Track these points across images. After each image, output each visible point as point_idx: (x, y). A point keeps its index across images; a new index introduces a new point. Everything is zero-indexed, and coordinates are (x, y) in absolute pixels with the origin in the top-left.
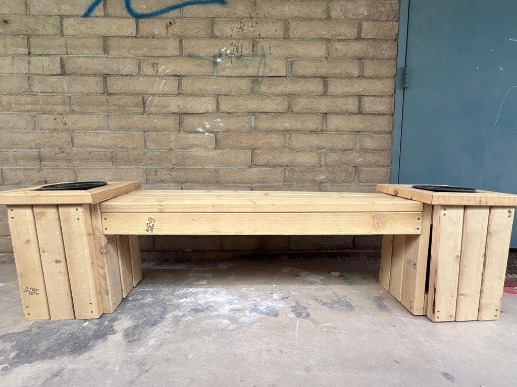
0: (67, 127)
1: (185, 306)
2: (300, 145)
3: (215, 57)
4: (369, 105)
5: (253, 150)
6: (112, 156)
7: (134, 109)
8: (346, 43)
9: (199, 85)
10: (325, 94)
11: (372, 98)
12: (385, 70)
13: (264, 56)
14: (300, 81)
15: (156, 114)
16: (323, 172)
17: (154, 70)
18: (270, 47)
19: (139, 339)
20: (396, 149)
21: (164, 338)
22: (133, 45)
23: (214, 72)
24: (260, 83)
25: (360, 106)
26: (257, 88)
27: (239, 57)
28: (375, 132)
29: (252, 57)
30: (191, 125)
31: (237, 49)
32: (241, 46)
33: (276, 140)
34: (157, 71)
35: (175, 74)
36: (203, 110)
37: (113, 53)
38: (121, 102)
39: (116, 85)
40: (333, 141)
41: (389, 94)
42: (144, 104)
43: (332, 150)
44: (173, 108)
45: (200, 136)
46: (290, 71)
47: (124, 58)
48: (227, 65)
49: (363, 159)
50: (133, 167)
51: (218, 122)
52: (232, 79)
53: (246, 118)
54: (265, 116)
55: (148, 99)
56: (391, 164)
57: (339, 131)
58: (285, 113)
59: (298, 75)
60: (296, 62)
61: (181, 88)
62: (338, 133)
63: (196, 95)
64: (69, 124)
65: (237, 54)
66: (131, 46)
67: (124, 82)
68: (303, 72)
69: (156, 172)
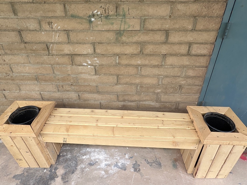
0: (6, 62)
1: (85, 161)
2: (147, 73)
3: (90, 17)
4: (195, 50)
5: (118, 76)
6: (36, 78)
7: (43, 52)
8: (187, 4)
9: (81, 36)
10: (166, 42)
11: (198, 45)
12: (212, 25)
13: (124, 15)
14: (149, 33)
15: (57, 55)
16: (159, 89)
17: (50, 27)
18: (129, 9)
19: (67, 181)
20: (208, 76)
21: (78, 181)
22: (32, 9)
23: (90, 28)
24: (122, 35)
25: (189, 50)
26: (120, 38)
27: (107, 17)
28: (196, 67)
29: (116, 16)
30: (79, 62)
31: (105, 10)
32: (108, 8)
33: (132, 71)
34: (52, 28)
35: (64, 29)
36: (85, 53)
37: (20, 15)
38: (34, 48)
39: (28, 37)
40: (168, 71)
41: (212, 42)
42: (48, 48)
43: (167, 77)
44: (66, 51)
45: (85, 68)
46: (143, 27)
47: (29, 18)
48: (99, 23)
49: (185, 82)
50: (49, 83)
51: (96, 60)
52: (103, 32)
53: (113, 57)
54: (125, 57)
55: (50, 46)
56: (203, 84)
57: (172, 65)
58: (138, 54)
59: (148, 29)
60: (147, 20)
61: (69, 38)
62: (172, 66)
63: (80, 43)
64: (7, 61)
65: (105, 15)
66: (31, 10)
67: (32, 35)
68: (152, 27)
69: (62, 86)
